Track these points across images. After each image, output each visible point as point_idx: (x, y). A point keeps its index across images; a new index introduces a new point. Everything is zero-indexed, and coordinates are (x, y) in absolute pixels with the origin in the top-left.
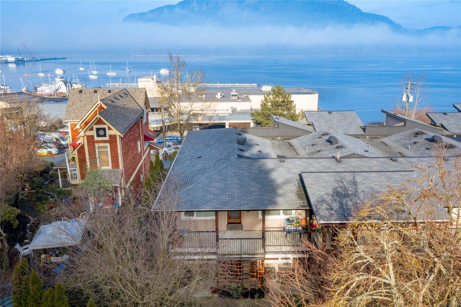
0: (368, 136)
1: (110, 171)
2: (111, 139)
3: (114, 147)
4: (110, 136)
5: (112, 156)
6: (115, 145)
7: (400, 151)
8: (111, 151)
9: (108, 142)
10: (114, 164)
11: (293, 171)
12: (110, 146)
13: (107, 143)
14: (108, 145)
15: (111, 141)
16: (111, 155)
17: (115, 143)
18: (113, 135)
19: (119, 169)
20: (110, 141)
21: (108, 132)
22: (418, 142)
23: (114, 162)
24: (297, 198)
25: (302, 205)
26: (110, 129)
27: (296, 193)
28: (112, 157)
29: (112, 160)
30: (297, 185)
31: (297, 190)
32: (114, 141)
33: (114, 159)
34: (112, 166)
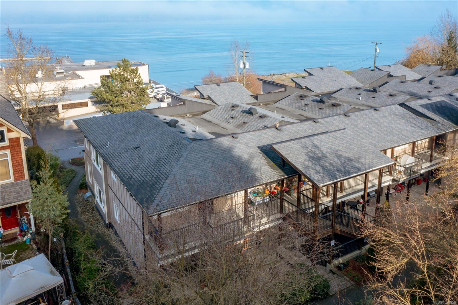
0: (261, 103)
1: (12, 185)
2: (13, 144)
3: (16, 153)
4: (10, 140)
5: (14, 164)
6: (18, 150)
7: (300, 114)
8: (12, 159)
9: (8, 149)
10: (17, 175)
11: (251, 145)
12: (11, 152)
13: (6, 149)
14: (8, 152)
15: (12, 145)
16: (12, 164)
17: (18, 148)
18: (15, 138)
19: (25, 179)
20: (11, 147)
21: (8, 136)
22: (309, 104)
23: (17, 172)
24: (272, 169)
25: (280, 175)
26: (9, 131)
27: (267, 165)
28: (14, 166)
29: (13, 170)
30: (263, 157)
31: (267, 162)
32: (16, 146)
33: (17, 168)
34: (14, 177)
